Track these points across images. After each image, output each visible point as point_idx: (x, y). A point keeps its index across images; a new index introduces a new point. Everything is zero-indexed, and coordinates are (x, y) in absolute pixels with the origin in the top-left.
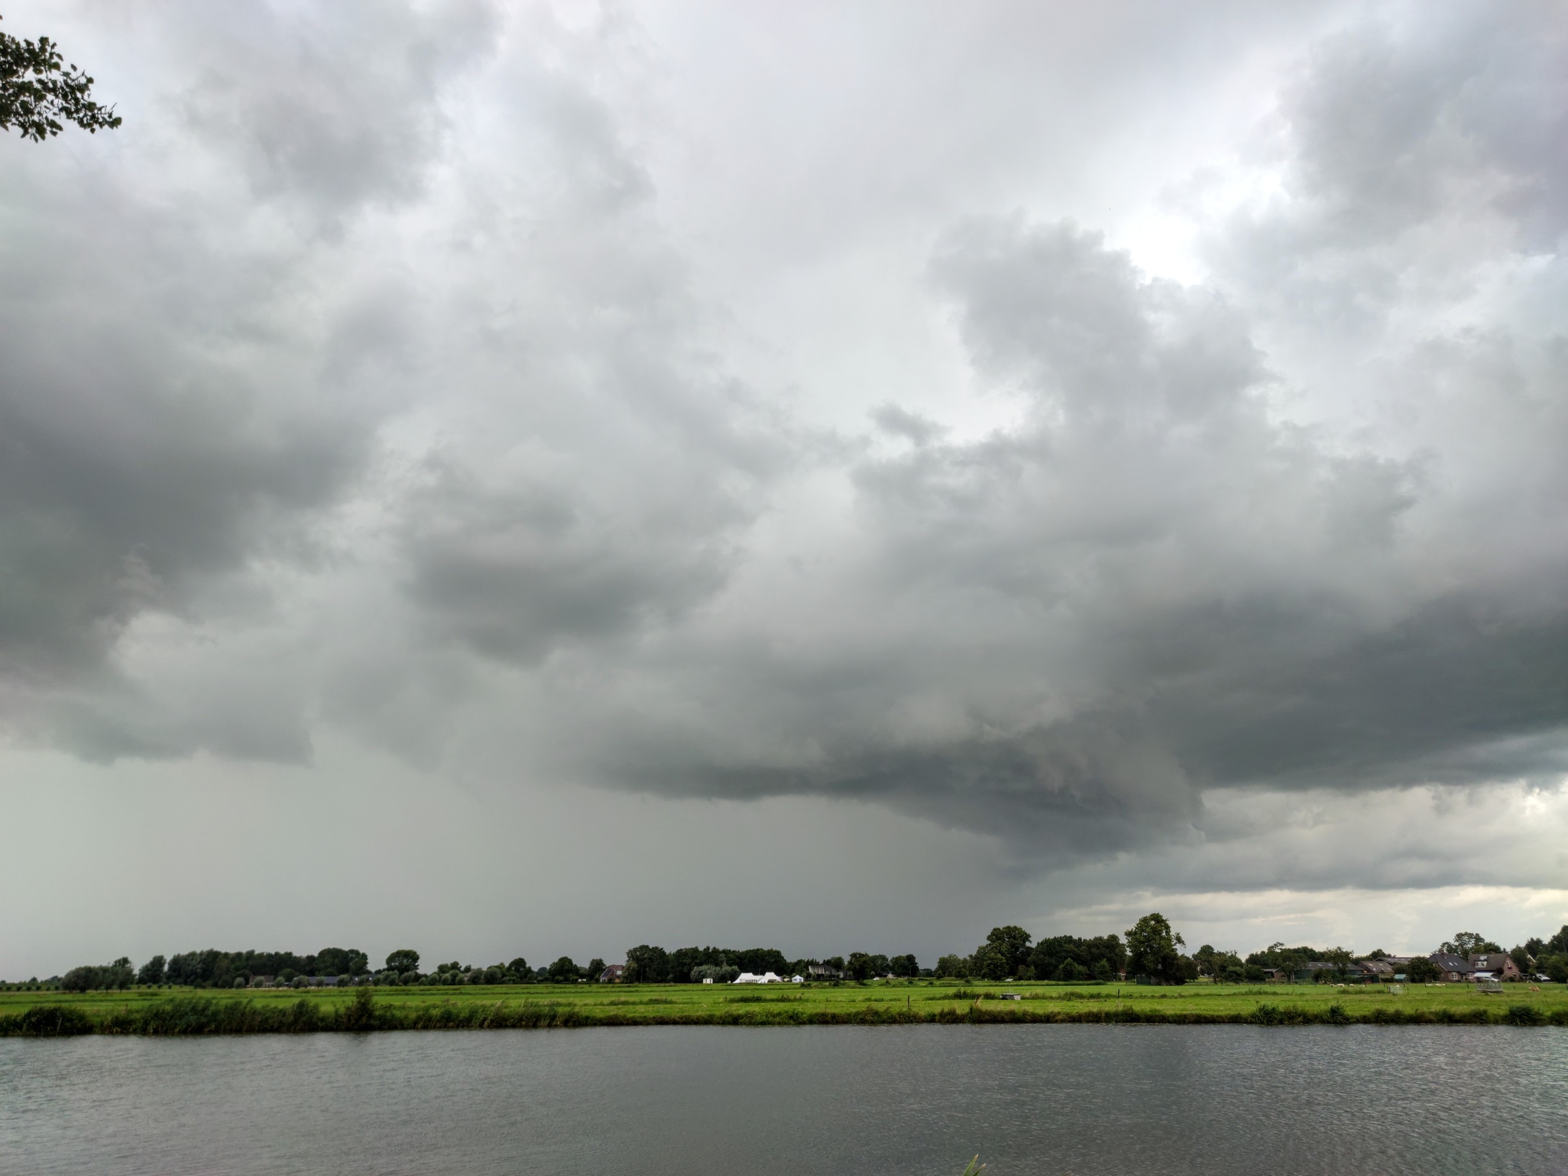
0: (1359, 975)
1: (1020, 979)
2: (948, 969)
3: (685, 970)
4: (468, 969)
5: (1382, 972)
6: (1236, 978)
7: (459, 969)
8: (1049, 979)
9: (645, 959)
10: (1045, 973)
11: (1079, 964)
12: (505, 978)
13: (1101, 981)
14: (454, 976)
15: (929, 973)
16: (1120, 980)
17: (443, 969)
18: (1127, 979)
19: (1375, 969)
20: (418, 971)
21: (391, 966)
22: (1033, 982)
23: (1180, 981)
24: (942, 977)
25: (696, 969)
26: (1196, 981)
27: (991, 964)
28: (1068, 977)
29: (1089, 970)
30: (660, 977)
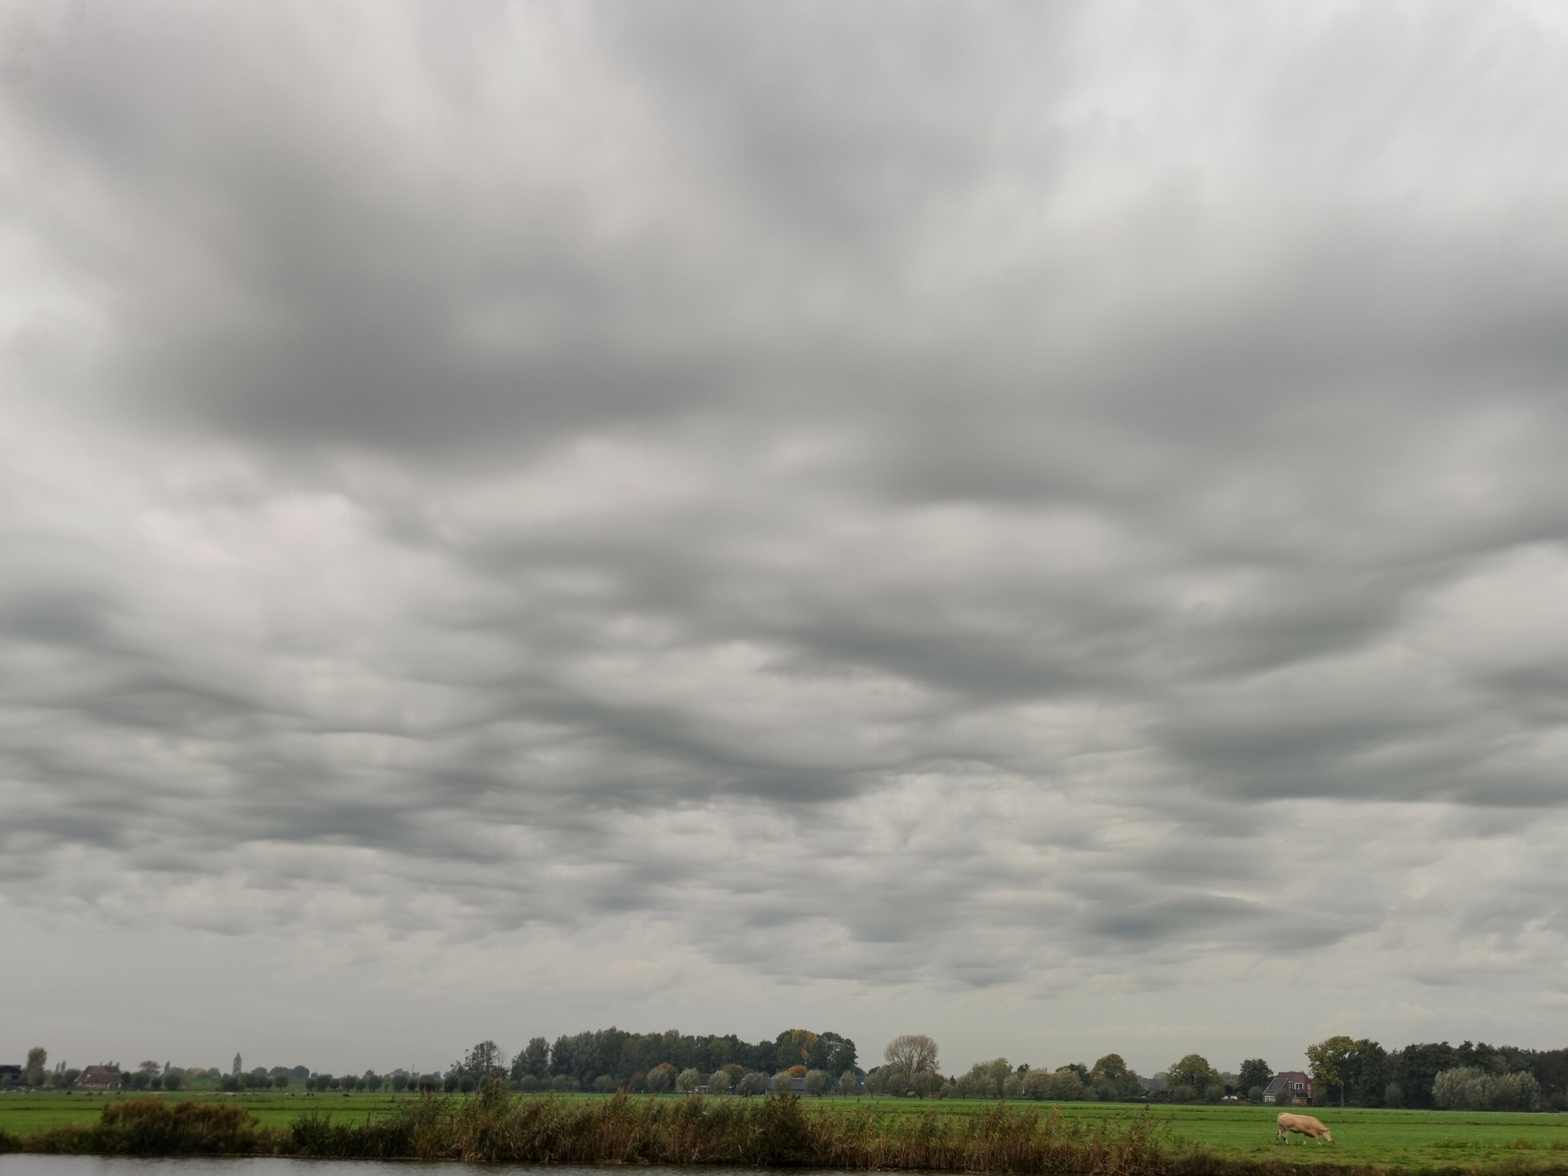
3: (1423, 1086)
4: (1023, 1073)
9: (1345, 1060)
14: (999, 1084)
17: (980, 1071)
20: (936, 1073)
21: (894, 1063)
30: (1375, 1098)
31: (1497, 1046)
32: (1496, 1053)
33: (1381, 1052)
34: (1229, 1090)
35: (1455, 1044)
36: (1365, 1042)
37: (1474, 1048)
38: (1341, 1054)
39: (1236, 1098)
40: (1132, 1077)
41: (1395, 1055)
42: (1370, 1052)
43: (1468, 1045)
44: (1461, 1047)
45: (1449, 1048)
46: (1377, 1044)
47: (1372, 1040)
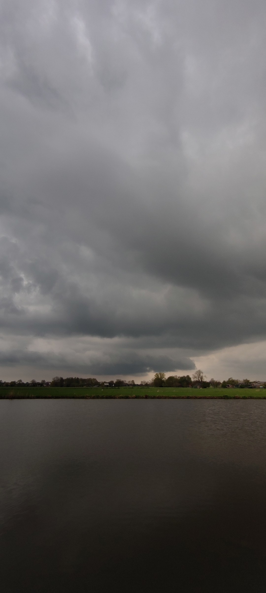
2: (144, 385)
5: (257, 386)
6: (220, 388)
7: (2, 382)
15: (138, 386)
16: (189, 387)
25: (72, 384)
26: (210, 388)
28: (177, 386)
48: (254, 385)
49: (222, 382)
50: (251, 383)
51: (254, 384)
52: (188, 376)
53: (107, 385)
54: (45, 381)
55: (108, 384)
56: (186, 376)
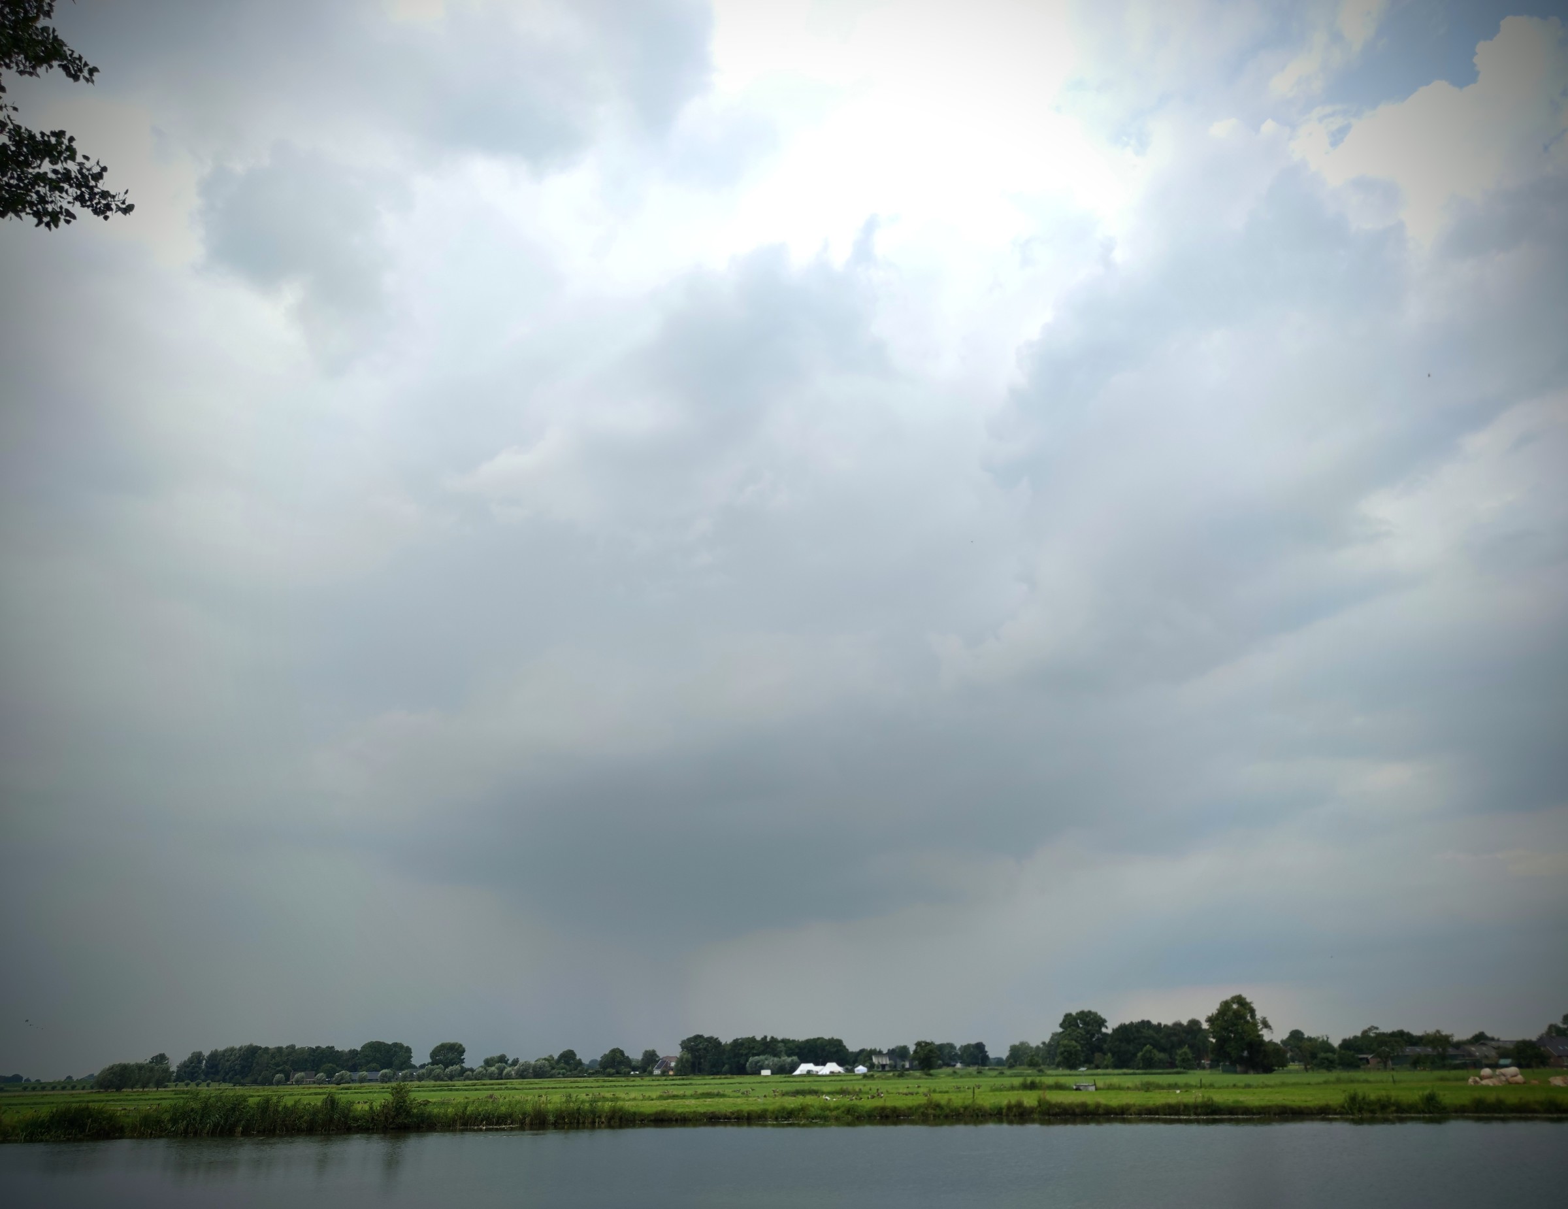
0: (1460, 1060)
1: (1097, 1067)
2: (1019, 1056)
3: (742, 1062)
4: (515, 1062)
5: (1486, 1057)
6: (1329, 1065)
7: (506, 1062)
8: (1128, 1067)
9: (700, 1049)
10: (1123, 1061)
11: (1160, 1051)
12: (554, 1071)
13: (1182, 1070)
14: (501, 1070)
15: (999, 1062)
16: (1204, 1068)
17: (488, 1063)
18: (1211, 1067)
19: (1477, 1054)
20: (463, 1065)
21: (436, 1060)
22: (1109, 1071)
23: (1268, 1069)
24: (1014, 1066)
25: (751, 1059)
26: (1285, 1068)
27: (1065, 1051)
28: (1149, 1065)
29: (1170, 1058)
30: (715, 1069)
31: (780, 1038)
32: (779, 1042)
33: (720, 1043)
34: (634, 1069)
35: (759, 1038)
36: (711, 1038)
37: (768, 1039)
38: (697, 1046)
39: (637, 1073)
40: (580, 1063)
41: (726, 1044)
42: (714, 1043)
43: (766, 1037)
44: (762, 1039)
45: (755, 1039)
46: (717, 1038)
47: (715, 1037)
48: (1470, 1055)
49: (1336, 1042)
50: (1458, 1045)
51: (1473, 1049)
52: (1194, 1023)
53: (884, 1063)
54: (658, 1057)
55: (886, 1061)
56: (1185, 1022)
